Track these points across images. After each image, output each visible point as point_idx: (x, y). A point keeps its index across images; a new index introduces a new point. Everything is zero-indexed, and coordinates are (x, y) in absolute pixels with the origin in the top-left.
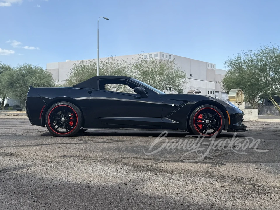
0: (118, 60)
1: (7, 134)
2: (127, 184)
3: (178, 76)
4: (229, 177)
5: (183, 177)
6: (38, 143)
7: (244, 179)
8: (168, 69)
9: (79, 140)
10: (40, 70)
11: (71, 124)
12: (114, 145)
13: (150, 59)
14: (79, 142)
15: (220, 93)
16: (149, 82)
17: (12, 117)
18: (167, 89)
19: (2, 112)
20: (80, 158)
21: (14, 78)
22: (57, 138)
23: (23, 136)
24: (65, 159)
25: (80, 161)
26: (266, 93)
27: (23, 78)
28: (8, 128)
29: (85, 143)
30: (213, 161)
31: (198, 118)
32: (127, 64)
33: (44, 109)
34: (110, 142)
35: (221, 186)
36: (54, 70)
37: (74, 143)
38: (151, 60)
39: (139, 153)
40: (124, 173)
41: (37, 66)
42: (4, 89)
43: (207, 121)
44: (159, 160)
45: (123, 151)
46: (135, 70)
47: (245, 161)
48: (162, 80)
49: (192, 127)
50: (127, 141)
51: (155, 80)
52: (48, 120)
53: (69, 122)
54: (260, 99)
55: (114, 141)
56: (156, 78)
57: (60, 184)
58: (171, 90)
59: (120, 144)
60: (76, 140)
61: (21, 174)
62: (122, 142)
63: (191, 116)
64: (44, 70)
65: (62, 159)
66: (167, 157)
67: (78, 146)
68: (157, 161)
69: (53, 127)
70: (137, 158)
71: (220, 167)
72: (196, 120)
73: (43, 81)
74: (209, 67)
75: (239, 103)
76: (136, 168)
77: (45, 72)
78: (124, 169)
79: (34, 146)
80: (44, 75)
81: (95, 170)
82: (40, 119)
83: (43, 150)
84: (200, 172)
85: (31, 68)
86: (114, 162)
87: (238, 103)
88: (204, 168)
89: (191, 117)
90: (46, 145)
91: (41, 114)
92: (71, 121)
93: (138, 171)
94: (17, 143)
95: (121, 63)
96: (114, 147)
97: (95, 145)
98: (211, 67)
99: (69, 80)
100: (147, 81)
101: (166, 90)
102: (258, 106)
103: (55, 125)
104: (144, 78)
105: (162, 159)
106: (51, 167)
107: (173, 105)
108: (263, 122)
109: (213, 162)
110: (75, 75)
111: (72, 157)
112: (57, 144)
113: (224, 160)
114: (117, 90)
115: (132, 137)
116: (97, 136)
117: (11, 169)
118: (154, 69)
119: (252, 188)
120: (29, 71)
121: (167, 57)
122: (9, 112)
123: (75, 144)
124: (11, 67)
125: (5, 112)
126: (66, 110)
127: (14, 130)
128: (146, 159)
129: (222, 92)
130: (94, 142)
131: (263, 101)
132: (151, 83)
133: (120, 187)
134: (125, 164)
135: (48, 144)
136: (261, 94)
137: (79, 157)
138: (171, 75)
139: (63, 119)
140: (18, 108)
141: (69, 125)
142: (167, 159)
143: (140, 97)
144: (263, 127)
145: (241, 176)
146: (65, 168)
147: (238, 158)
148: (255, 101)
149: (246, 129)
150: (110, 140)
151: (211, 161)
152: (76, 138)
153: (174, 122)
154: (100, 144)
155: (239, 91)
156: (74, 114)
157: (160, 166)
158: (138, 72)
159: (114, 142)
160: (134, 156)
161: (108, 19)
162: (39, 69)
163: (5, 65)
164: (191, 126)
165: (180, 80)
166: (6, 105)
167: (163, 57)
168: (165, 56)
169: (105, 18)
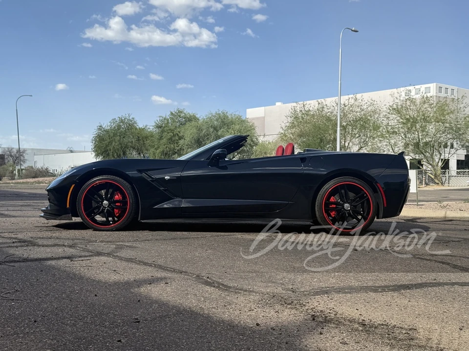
0: (363, 100)
8: (452, 112)
10: (239, 119)
16: (417, 136)
21: (203, 132)
27: (215, 131)
32: (378, 105)
36: (258, 118)
38: (423, 98)
41: (234, 113)
48: (440, 131)
56: (430, 128)
64: (244, 119)
77: (246, 123)
85: (228, 117)
95: (367, 104)
99: (282, 133)
100: (414, 133)
104: (408, 128)
110: (293, 126)
114: (361, 148)
118: (428, 113)
120: (224, 122)
121: (446, 93)
124: (196, 116)
132: (420, 137)
158: (398, 118)
161: (357, 31)
162: (237, 118)
163: (189, 113)
167: (440, 92)
168: (443, 90)
169: (352, 30)
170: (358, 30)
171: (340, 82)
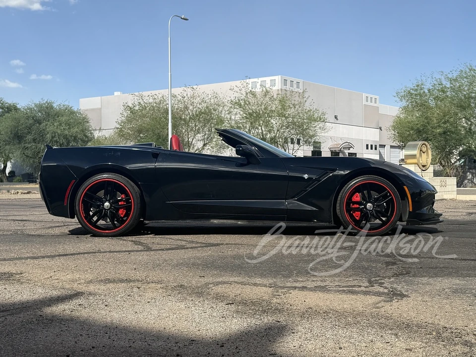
1: (8, 231)
2: (223, 346)
3: (312, 119)
4: (419, 326)
5: (331, 328)
6: (61, 251)
7: (449, 331)
9: (135, 243)
10: (68, 110)
11: (122, 214)
12: (198, 255)
13: (261, 90)
14: (136, 247)
15: (387, 147)
16: (260, 131)
17: (19, 196)
18: (292, 142)
19: (2, 185)
20: (136, 284)
22: (97, 239)
23: (35, 235)
24: (108, 285)
25: (135, 290)
26: (469, 147)
28: (11, 218)
29: (145, 251)
30: (386, 288)
31: (353, 200)
32: (221, 97)
33: (72, 187)
34: (192, 248)
35: (406, 349)
36: (93, 110)
37: (125, 251)
38: (263, 91)
39: (246, 271)
40: (218, 318)
41: (63, 104)
42: (6, 145)
43: (369, 205)
44: (283, 288)
45: (216, 268)
46: (236, 110)
47: (445, 288)
48: (284, 126)
49: (342, 216)
50: (222, 244)
51: (271, 127)
52: (79, 207)
53: (118, 210)
54: (458, 158)
55: (199, 245)
56: (274, 123)
57: (93, 347)
58: (301, 144)
59: (210, 252)
60: (130, 243)
61: (22, 321)
62: (214, 247)
63: (339, 197)
64: (76, 110)
65: (103, 287)
66: (298, 281)
67: (133, 256)
68: (280, 291)
69: (89, 218)
70: (242, 283)
71: (399, 303)
72: (348, 204)
73: (75, 130)
74: (367, 101)
75: (424, 166)
76: (240, 307)
77: (78, 115)
78: (218, 308)
79: (52, 257)
80: (75, 119)
81: (163, 311)
82: (65, 204)
83: (69, 266)
84: (361, 314)
86: (199, 292)
87: (421, 167)
88: (369, 304)
89: (339, 199)
90: (74, 254)
91: (66, 196)
92: (121, 208)
93: (245, 313)
94: (23, 251)
96: (199, 259)
97: (166, 255)
98: (371, 102)
99: (118, 128)
100: (258, 129)
101: (291, 144)
102: (455, 171)
103: (93, 216)
104: (251, 123)
105: (289, 284)
106: (80, 305)
107: (306, 176)
108: (467, 202)
109: (386, 291)
110: (129, 120)
111: (122, 281)
112: (95, 253)
113: (405, 287)
114: (205, 144)
115: (232, 236)
116: (168, 235)
117: (5, 311)
118: (270, 107)
119: (468, 352)
121: (292, 86)
122: (14, 186)
123: (127, 251)
124: (17, 106)
125: (8, 186)
126: (112, 189)
127: (19, 222)
128: (260, 284)
129: (391, 146)
130: (163, 247)
131: (465, 162)
132: (264, 132)
133: (209, 354)
134: (219, 297)
135: (79, 254)
136: (461, 149)
137: (134, 281)
138: (300, 116)
139: (107, 204)
140: (31, 178)
141: (118, 216)
142: (297, 285)
143: (246, 163)
144: (469, 211)
145: (442, 323)
146: (106, 308)
147: (432, 282)
148: (451, 162)
149: (441, 219)
150: (193, 242)
151: (382, 290)
152: (130, 238)
153: (309, 208)
154: (173, 251)
155: (423, 144)
156: (127, 195)
157: (285, 301)
158: (242, 113)
159: (200, 247)
160: (236, 279)
161: (187, 20)
162: (66, 109)
164: (340, 216)
165: (315, 127)
166: (9, 174)
167: (285, 84)
168: (288, 83)
169: (181, 18)
170: (188, 18)
171: (170, 73)
